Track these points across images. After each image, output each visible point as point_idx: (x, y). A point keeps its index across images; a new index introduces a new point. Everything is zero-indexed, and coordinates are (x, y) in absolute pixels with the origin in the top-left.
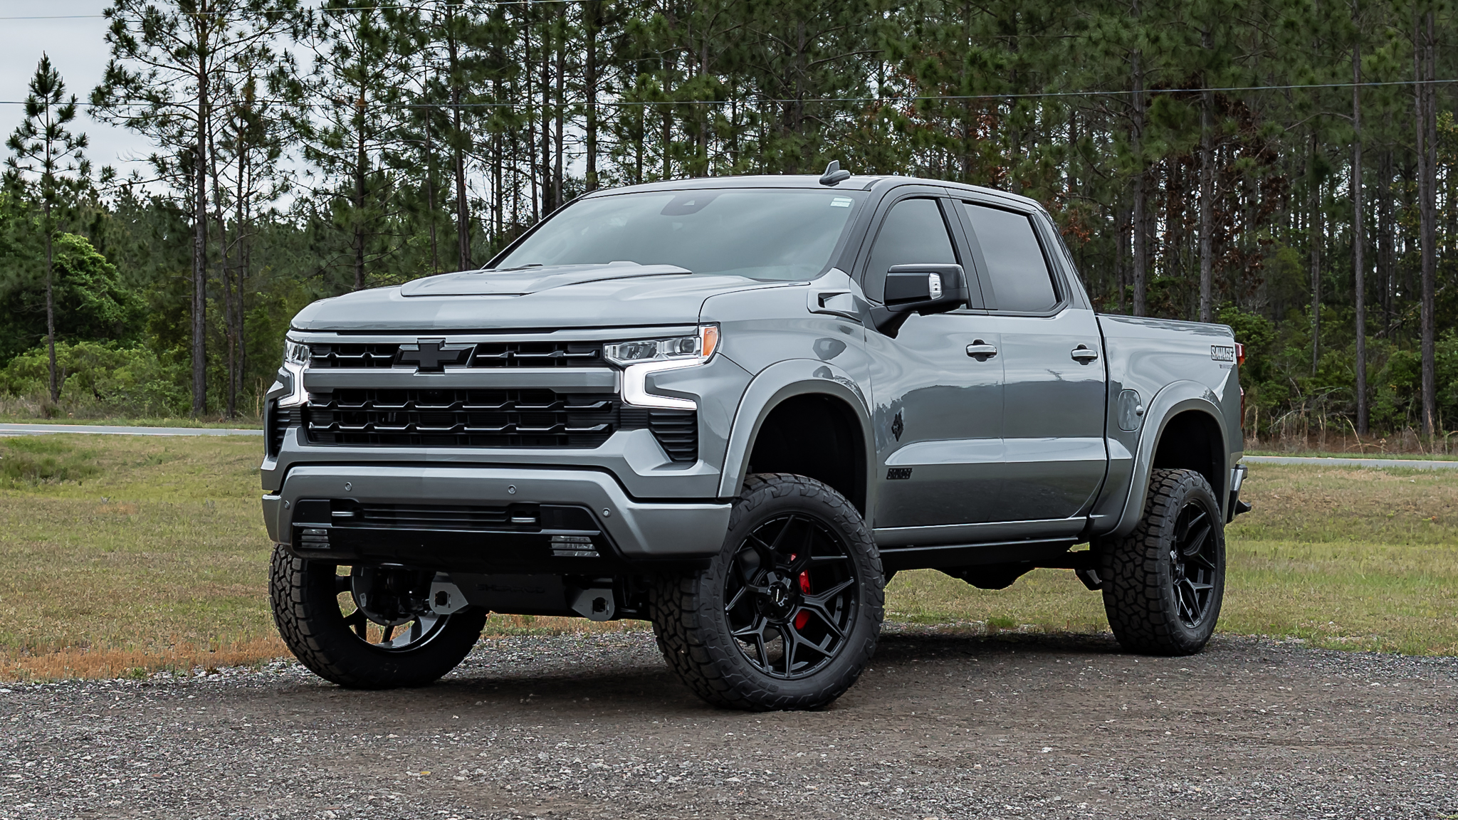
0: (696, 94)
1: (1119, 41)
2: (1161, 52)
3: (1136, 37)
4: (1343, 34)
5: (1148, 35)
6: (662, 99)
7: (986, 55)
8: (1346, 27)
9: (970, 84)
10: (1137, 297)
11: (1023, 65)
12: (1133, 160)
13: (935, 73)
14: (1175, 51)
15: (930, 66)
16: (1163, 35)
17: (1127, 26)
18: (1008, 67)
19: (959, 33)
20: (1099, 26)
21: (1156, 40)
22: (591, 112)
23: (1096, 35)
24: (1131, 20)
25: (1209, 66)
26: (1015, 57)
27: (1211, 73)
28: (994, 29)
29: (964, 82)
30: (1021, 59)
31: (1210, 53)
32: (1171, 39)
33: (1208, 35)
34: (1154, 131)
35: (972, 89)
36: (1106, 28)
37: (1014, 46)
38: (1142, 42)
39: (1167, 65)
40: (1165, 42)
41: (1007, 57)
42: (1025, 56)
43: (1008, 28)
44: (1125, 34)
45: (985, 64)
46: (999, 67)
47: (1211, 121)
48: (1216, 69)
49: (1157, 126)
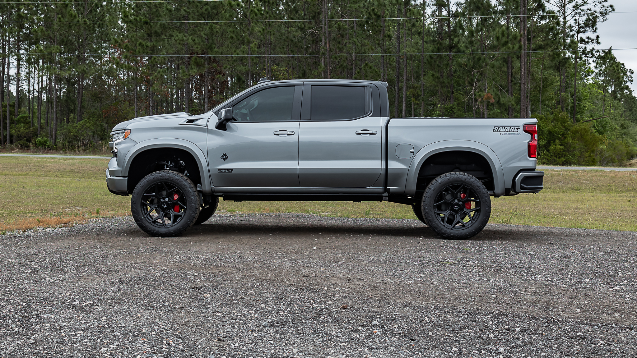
1: (183, 40)
2: (195, 44)
3: (188, 39)
4: (246, 41)
5: (192, 39)
6: (43, 52)
7: (144, 43)
8: (247, 39)
9: (139, 51)
11: (154, 46)
12: (187, 74)
13: (128, 47)
14: (199, 44)
15: (127, 45)
16: (196, 39)
17: (185, 36)
18: (150, 47)
19: (135, 36)
20: (177, 36)
21: (194, 40)
22: (18, 55)
23: (177, 38)
24: (186, 34)
25: (208, 49)
26: (152, 44)
27: (209, 50)
28: (146, 35)
29: (137, 51)
31: (209, 45)
32: (198, 40)
33: (208, 40)
34: (193, 67)
35: (140, 53)
36: (179, 36)
37: (151, 41)
38: (190, 40)
39: (197, 48)
40: (197, 41)
41: (149, 44)
42: (155, 43)
43: (149, 35)
44: (185, 38)
45: (143, 45)
46: (147, 46)
47: (209, 64)
48: (211, 49)
49: (194, 65)
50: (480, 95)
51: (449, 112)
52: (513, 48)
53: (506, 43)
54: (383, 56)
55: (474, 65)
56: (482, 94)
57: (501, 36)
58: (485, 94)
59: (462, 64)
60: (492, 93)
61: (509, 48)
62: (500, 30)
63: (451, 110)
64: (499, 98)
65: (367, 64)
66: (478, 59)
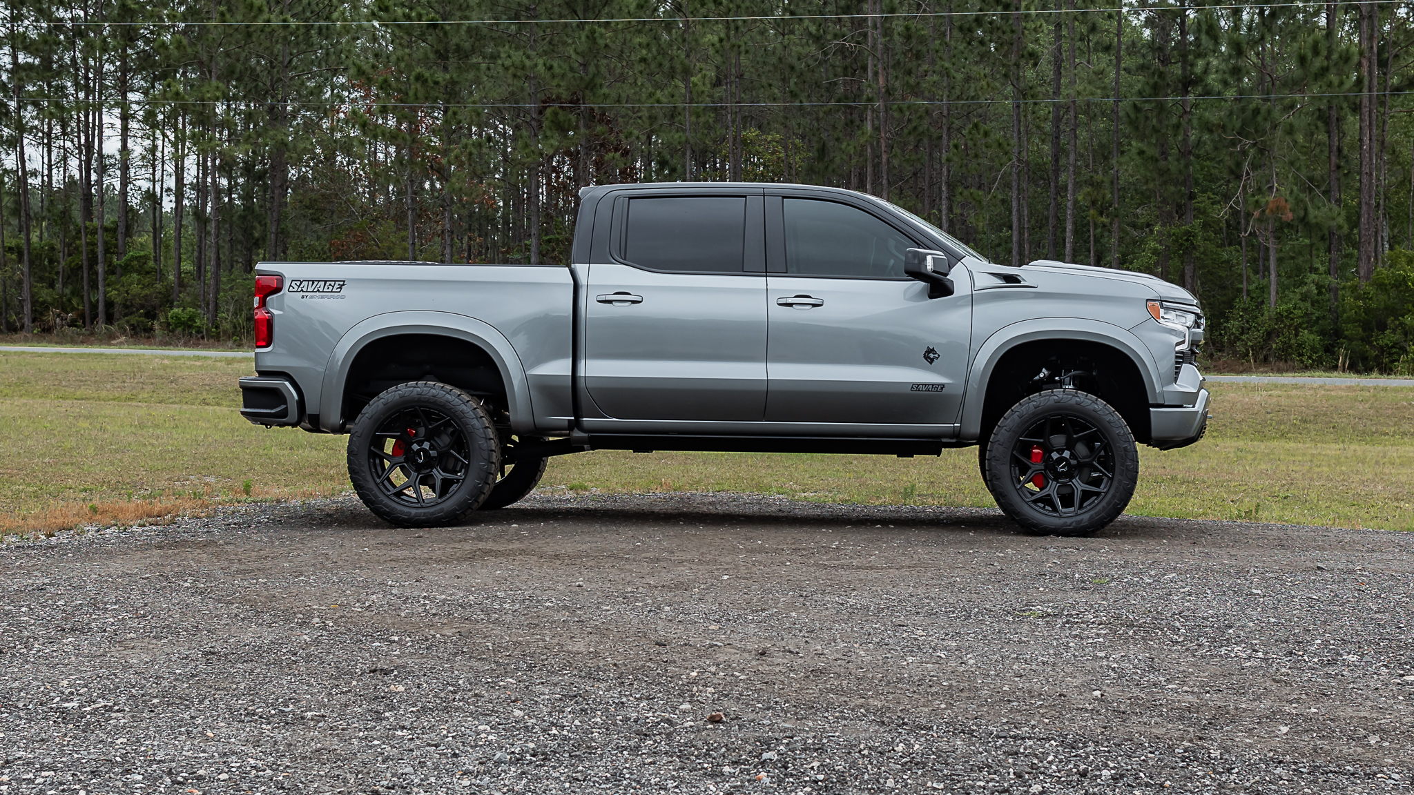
0: (209, 95)
1: (523, 68)
2: (553, 76)
3: (536, 65)
4: (679, 67)
5: (545, 65)
6: (183, 99)
7: (427, 75)
8: (682, 63)
9: (416, 94)
10: (533, 249)
11: (453, 83)
12: (533, 152)
13: (390, 86)
14: (563, 76)
15: (386, 81)
16: (555, 65)
17: (528, 57)
18: (443, 83)
19: (406, 58)
20: (509, 56)
21: (551, 67)
22: (124, 106)
23: (508, 63)
24: (532, 53)
25: (586, 88)
26: (448, 76)
27: (587, 92)
28: (432, 56)
29: (411, 93)
30: (451, 78)
31: (587, 78)
32: (560, 67)
33: (585, 65)
34: (549, 133)
35: (417, 98)
36: (514, 58)
37: (446, 69)
38: (541, 68)
39: (558, 86)
40: (557, 70)
41: (441, 76)
42: (455, 76)
43: (442, 55)
44: (528, 63)
45: (426, 80)
46: (436, 83)
47: (587, 127)
48: (592, 89)
49: (550, 129)
50: (1257, 201)
51: (1181, 245)
52: (1341, 83)
53: (1324, 71)
54: (1018, 107)
55: (1242, 128)
56: (1263, 201)
57: (1309, 55)
58: (1271, 198)
59: (1214, 125)
60: (1288, 197)
61: (1330, 85)
62: (1310, 40)
63: (1187, 240)
64: (1306, 210)
65: (976, 126)
66: (1253, 111)
